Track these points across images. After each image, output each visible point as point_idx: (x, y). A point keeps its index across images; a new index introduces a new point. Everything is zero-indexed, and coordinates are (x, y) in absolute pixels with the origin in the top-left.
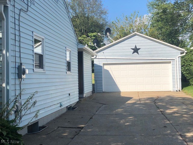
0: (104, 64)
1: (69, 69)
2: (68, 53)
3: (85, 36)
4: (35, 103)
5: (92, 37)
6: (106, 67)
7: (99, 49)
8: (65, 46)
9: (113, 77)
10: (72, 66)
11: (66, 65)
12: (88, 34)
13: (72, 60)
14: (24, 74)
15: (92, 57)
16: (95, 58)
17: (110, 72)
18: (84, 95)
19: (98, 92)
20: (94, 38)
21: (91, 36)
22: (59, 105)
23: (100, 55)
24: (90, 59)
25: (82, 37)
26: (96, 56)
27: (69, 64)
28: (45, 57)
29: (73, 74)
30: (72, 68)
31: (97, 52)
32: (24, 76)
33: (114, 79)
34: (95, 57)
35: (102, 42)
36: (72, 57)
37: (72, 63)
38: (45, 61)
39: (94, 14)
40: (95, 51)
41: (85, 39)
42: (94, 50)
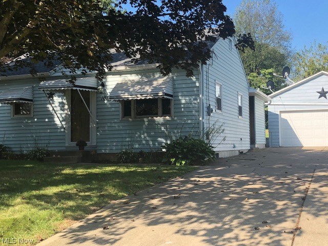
0: (281, 112)
1: (240, 113)
2: (239, 98)
3: (255, 74)
4: (223, 130)
5: (266, 76)
6: (283, 116)
7: (274, 94)
8: (237, 90)
9: (293, 128)
10: (243, 110)
11: (238, 109)
12: (260, 71)
13: (244, 105)
14: (212, 112)
15: (265, 104)
16: (269, 104)
17: (289, 122)
18: (256, 146)
19: (273, 146)
20: (269, 76)
21: (265, 74)
22: (233, 146)
23: (275, 101)
24: (263, 105)
25: (251, 76)
26: (271, 101)
27: (240, 108)
28: (223, 100)
29: (244, 119)
30: (243, 113)
31: (272, 97)
32: (211, 114)
33: (294, 131)
34: (269, 102)
35: (284, 82)
36: (243, 102)
37: (243, 108)
38: (223, 103)
39: (269, 41)
40: (269, 96)
41: (255, 79)
42: (268, 94)
